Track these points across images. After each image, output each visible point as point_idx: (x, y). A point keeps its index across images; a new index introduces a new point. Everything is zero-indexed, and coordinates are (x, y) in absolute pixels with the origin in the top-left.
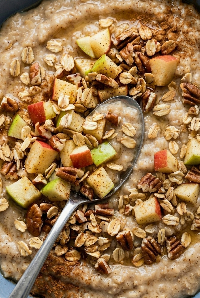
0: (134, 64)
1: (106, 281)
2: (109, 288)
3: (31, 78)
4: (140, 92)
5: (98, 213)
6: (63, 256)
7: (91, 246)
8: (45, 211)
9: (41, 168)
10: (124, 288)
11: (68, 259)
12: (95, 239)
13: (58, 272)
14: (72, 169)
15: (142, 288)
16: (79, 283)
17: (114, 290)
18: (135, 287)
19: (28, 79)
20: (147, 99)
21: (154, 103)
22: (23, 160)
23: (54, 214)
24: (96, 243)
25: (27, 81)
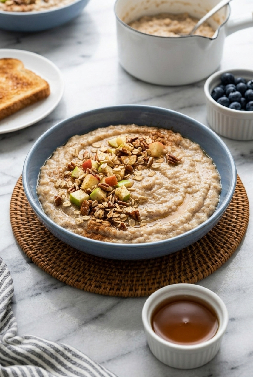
0: (139, 146)
1: (124, 232)
2: (127, 235)
3: (84, 156)
4: (144, 157)
5: (120, 204)
6: (100, 223)
7: (116, 217)
8: (91, 203)
9: (90, 186)
10: (135, 236)
11: (103, 223)
12: (118, 215)
13: (97, 230)
14: (106, 184)
15: (145, 235)
16: (109, 234)
17: (130, 236)
18: (141, 236)
19: (83, 157)
20: (148, 160)
21: (152, 162)
22: (80, 186)
23: (96, 204)
24: (119, 217)
25: (82, 158)
